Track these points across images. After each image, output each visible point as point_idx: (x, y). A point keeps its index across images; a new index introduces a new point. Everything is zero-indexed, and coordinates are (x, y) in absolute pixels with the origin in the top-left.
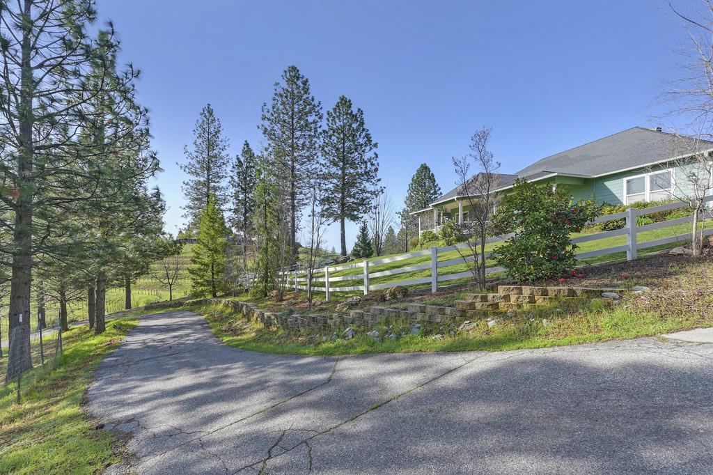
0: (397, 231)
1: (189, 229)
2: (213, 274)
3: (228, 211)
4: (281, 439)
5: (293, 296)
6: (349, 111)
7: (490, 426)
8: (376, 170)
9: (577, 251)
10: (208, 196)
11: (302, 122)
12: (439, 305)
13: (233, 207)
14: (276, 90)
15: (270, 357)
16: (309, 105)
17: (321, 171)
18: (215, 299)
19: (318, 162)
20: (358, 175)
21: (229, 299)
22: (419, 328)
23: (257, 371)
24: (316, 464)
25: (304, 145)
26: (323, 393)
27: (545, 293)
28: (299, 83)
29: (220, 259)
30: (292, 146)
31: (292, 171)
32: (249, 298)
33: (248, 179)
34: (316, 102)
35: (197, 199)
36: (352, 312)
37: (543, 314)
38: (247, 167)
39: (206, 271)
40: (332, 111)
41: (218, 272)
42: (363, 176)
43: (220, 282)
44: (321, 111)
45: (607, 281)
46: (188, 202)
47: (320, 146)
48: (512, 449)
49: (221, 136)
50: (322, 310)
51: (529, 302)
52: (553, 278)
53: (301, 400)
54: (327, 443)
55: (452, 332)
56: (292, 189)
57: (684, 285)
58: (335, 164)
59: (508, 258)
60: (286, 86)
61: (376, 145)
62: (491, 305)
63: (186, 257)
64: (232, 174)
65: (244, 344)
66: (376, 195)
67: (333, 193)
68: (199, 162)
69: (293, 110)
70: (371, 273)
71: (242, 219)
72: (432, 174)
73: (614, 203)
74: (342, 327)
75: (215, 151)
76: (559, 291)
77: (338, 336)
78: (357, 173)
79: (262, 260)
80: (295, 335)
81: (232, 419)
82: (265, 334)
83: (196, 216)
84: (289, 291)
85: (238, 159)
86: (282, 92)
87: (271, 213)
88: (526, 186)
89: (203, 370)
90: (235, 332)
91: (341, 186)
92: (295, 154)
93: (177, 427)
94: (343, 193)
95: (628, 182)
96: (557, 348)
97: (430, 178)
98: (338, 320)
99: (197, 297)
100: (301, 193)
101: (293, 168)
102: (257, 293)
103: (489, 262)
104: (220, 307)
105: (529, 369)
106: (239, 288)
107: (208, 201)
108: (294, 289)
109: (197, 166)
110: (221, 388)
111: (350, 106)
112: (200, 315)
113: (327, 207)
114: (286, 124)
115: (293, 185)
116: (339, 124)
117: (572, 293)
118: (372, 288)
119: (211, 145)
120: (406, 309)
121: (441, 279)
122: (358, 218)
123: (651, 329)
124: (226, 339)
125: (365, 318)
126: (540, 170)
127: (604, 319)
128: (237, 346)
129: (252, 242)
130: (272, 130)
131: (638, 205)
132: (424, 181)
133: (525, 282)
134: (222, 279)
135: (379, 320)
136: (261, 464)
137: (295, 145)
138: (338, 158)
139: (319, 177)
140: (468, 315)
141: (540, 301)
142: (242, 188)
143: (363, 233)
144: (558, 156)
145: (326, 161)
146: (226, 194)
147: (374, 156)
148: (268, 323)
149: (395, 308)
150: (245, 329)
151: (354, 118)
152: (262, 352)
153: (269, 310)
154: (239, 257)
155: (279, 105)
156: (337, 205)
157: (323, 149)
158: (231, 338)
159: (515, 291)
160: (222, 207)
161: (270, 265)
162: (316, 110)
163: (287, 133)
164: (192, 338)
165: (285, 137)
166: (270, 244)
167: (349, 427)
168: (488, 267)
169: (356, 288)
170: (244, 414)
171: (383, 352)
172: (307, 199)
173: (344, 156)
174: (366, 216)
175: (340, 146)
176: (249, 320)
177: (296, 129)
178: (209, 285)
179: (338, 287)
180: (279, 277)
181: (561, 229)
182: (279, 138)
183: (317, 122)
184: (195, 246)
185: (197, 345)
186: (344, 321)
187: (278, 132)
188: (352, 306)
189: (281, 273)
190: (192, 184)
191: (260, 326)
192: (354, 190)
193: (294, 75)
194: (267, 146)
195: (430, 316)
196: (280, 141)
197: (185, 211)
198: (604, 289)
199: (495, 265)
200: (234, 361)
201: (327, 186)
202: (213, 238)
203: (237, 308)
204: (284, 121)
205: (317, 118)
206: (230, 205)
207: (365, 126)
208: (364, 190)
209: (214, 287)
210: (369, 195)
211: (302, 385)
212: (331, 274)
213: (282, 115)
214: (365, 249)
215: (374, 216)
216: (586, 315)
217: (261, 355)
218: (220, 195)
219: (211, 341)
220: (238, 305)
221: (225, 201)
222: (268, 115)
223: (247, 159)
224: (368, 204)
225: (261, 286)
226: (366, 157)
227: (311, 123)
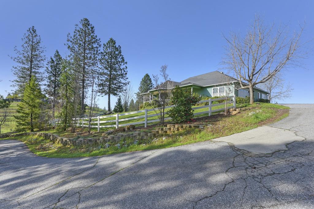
0: (135, 101)
1: (16, 93)
2: (32, 119)
3: (44, 86)
4: (66, 193)
5: (80, 130)
6: (115, 46)
7: (155, 174)
8: (126, 74)
9: (194, 112)
10: (31, 76)
11: (90, 46)
12: (146, 132)
13: (47, 83)
14: (76, 28)
15: (65, 160)
16: (94, 39)
17: (99, 71)
18: (32, 133)
19: (97, 67)
20: (118, 75)
21: (42, 132)
22: (137, 142)
23: (56, 167)
24: (82, 199)
25: (90, 57)
26: (90, 172)
27: (182, 127)
28: (89, 27)
29: (37, 111)
30: (84, 57)
31: (84, 69)
32: (55, 131)
33: (57, 70)
34: (98, 38)
35: (22, 77)
36: (109, 137)
37: (181, 135)
38: (57, 64)
39: (27, 117)
40: (106, 44)
41: (35, 118)
42: (120, 76)
43: (36, 123)
44: (100, 43)
45: (201, 123)
46: (16, 78)
47: (99, 59)
48: (159, 181)
49: (41, 45)
50: (95, 136)
51: (177, 130)
52: (186, 122)
53: (79, 176)
54: (88, 191)
55: (150, 143)
56: (83, 78)
57: (220, 124)
58: (107, 69)
59: (172, 114)
60: (82, 27)
61: (126, 63)
62: (164, 132)
63: (13, 109)
64: (47, 66)
65: (50, 155)
66: (126, 85)
67: (105, 82)
68: (25, 57)
69: (85, 40)
70: (120, 119)
71: (53, 90)
72: (150, 78)
73: (209, 96)
74: (104, 143)
75: (36, 52)
76: (187, 126)
77: (101, 147)
78: (117, 74)
79: (63, 112)
80: (80, 148)
81: (39, 189)
82: (63, 149)
83: (21, 86)
84: (79, 128)
85: (51, 59)
86: (80, 30)
87: (70, 89)
88: (179, 88)
89: (21, 170)
90: (44, 149)
91: (109, 79)
92: (86, 61)
93: (3, 199)
94: (110, 83)
95: (213, 89)
96: (182, 146)
97: (149, 80)
98: (102, 140)
99: (20, 132)
100: (88, 80)
101: (84, 68)
102: (60, 129)
103: (166, 116)
104: (36, 137)
105: (172, 154)
106: (49, 126)
107: (30, 79)
108: (81, 127)
109: (24, 59)
110: (33, 177)
111: (115, 43)
112: (22, 141)
113: (101, 88)
114: (81, 46)
115: (84, 76)
116: (109, 50)
117: (190, 127)
118: (120, 126)
119: (33, 49)
120: (133, 134)
121: (148, 122)
122: (117, 94)
123: (210, 138)
124: (38, 153)
125: (115, 139)
126: (189, 82)
127: (198, 136)
128: (46, 156)
129: (58, 103)
130: (73, 47)
131: (216, 97)
132: (147, 80)
133: (177, 123)
134: (38, 122)
135: (121, 139)
136: (54, 205)
137: (86, 57)
138: (108, 66)
139: (98, 73)
140: (156, 136)
141: (181, 130)
142: (53, 74)
143: (119, 101)
144: (194, 77)
145: (102, 67)
146: (43, 76)
147: (125, 67)
148: (65, 143)
149: (128, 134)
150: (51, 147)
151: (117, 49)
152: (60, 157)
153: (66, 137)
154: (49, 110)
155: (77, 35)
156: (107, 88)
157: (101, 61)
158: (42, 152)
159: (173, 126)
160: (40, 83)
161: (68, 115)
162: (98, 42)
163: (81, 50)
164: (14, 154)
165: (80, 52)
166: (69, 104)
167: (100, 184)
168: (165, 118)
169: (112, 126)
170: (47, 186)
171: (121, 152)
172: (91, 83)
173: (111, 66)
174: (120, 94)
175: (109, 61)
176: (54, 143)
177: (86, 49)
178: (29, 125)
179: (105, 125)
180: (73, 121)
181: (190, 104)
182: (77, 52)
183: (98, 48)
184: (20, 103)
185: (18, 158)
186: (105, 141)
187: (77, 49)
188: (109, 134)
189: (74, 119)
190: (19, 69)
191: (60, 145)
192: (115, 82)
193: (86, 23)
194: (70, 55)
195: (142, 137)
196: (77, 54)
197: (13, 83)
198: (199, 125)
199: (168, 117)
200: (42, 163)
201: (102, 79)
202: (32, 99)
203: (47, 137)
204: (80, 44)
205: (98, 46)
206: (46, 82)
207: (122, 54)
208: (120, 82)
209: (32, 126)
210: (122, 84)
211: (80, 170)
212: (101, 120)
213: (79, 41)
214: (120, 109)
215: (124, 94)
216: (193, 134)
217: (60, 159)
218: (39, 76)
219: (28, 155)
220: (47, 135)
221: (42, 80)
222: (71, 40)
223: (57, 60)
224: (122, 88)
225: (62, 125)
226: (122, 67)
227: (95, 48)
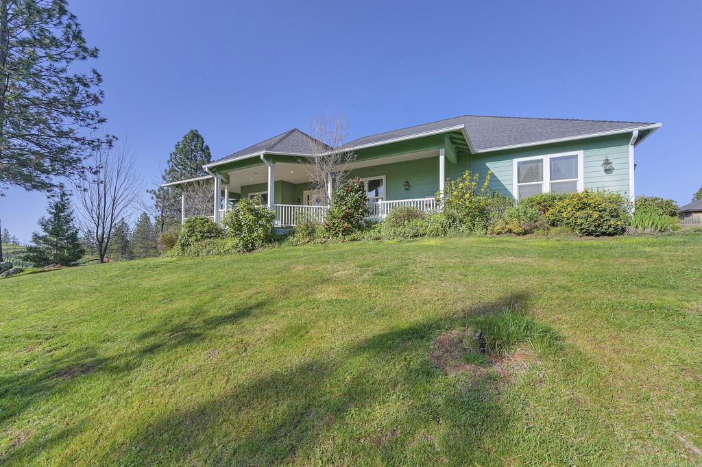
66: (96, 149)
97: (202, 150)
122: (49, 186)
147: (92, 75)
